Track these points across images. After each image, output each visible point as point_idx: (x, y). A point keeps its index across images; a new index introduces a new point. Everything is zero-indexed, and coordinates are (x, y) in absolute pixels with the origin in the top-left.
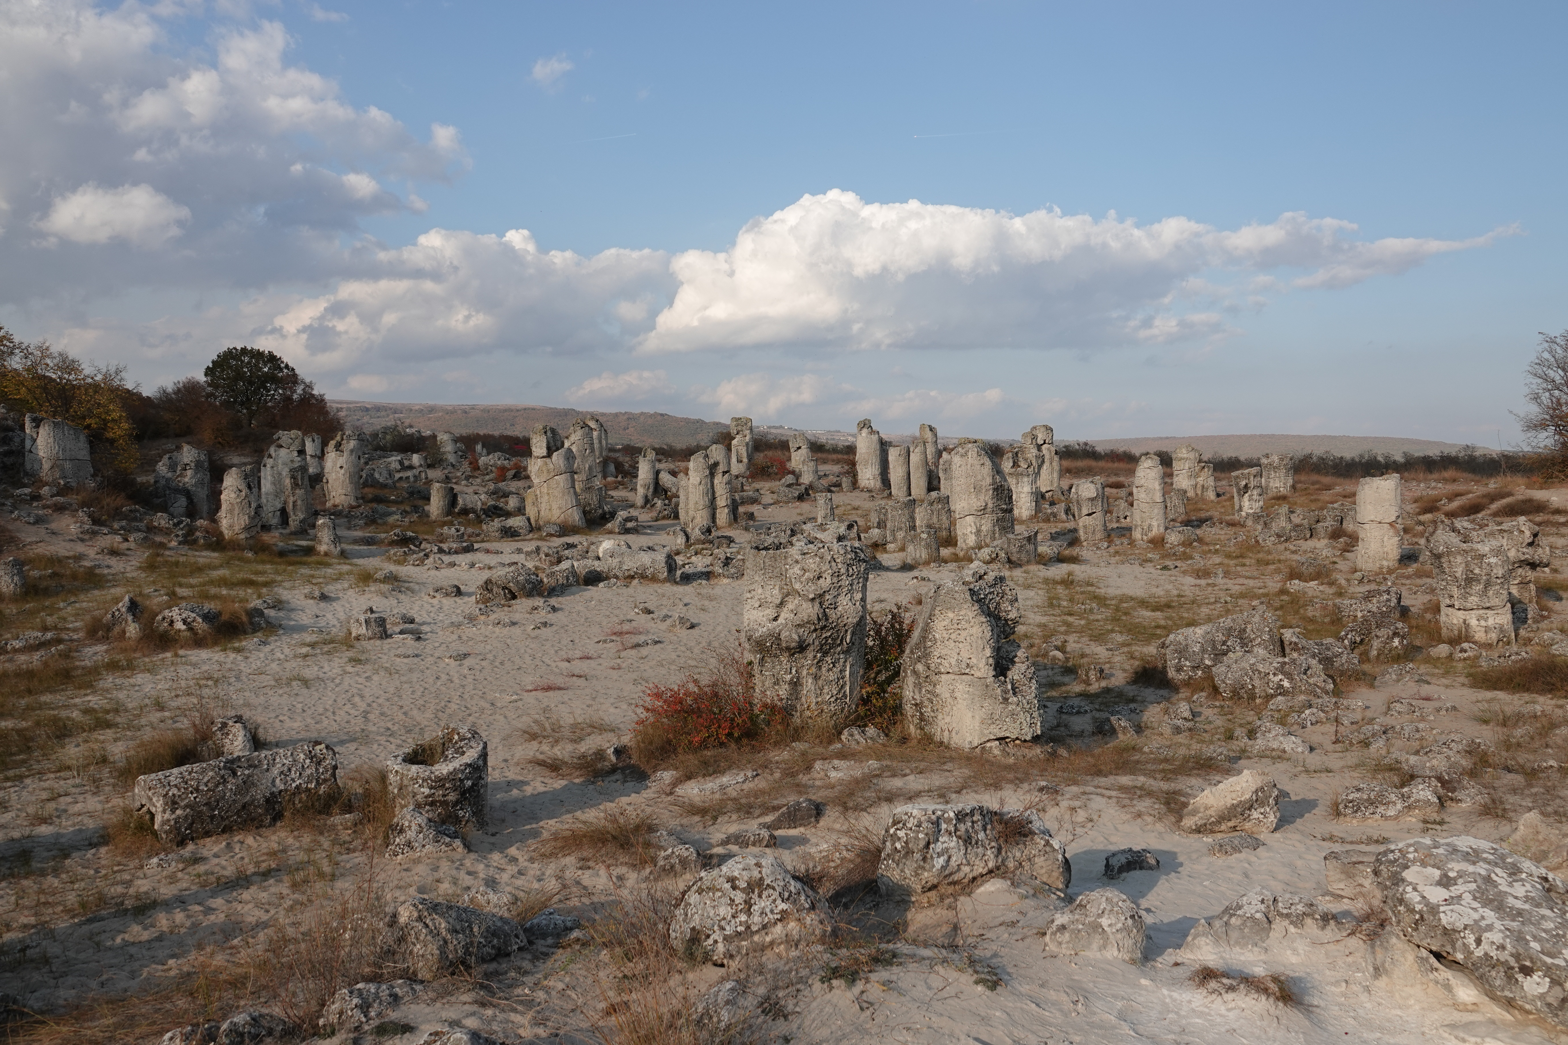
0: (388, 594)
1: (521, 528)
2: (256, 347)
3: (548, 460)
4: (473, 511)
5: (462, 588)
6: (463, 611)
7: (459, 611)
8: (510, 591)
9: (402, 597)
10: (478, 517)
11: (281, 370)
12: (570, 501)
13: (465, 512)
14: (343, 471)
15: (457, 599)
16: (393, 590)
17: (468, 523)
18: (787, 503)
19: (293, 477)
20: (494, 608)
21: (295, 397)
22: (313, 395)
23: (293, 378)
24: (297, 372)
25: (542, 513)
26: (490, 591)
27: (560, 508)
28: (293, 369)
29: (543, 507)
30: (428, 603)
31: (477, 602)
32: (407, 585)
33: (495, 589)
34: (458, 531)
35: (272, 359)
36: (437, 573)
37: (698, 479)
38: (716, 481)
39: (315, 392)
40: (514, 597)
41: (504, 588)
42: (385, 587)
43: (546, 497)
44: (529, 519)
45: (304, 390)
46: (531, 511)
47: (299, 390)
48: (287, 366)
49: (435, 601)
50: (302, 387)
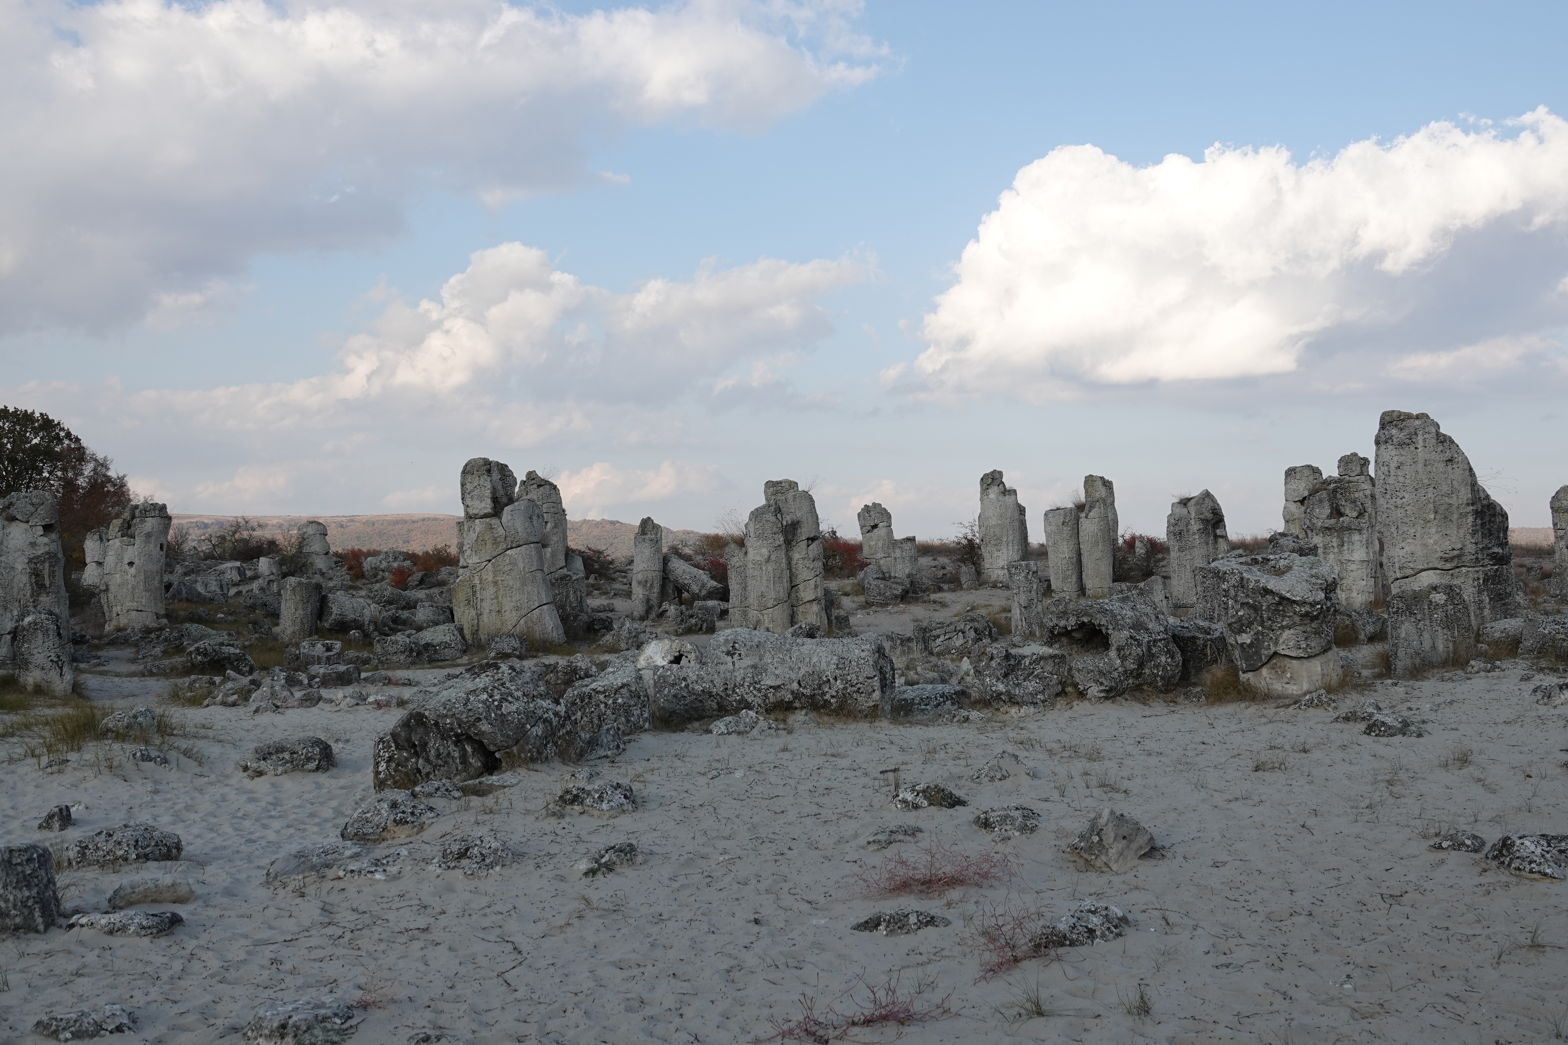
0: (129, 766)
1: (447, 646)
2: (22, 407)
3: (494, 521)
4: (358, 625)
5: (336, 748)
6: (338, 812)
7: (327, 813)
8: (480, 747)
9: (169, 775)
10: (366, 635)
11: (60, 441)
12: (538, 593)
13: (342, 628)
14: (133, 571)
15: (322, 778)
16: (146, 758)
17: (348, 644)
18: (883, 605)
19: (36, 574)
20: (438, 802)
21: (81, 481)
22: (109, 479)
23: (78, 454)
24: (84, 443)
25: (485, 618)
26: (418, 750)
27: (517, 609)
28: (77, 440)
29: (486, 606)
30: (241, 791)
31: (380, 785)
32: (184, 744)
33: (434, 744)
34: (329, 649)
35: (47, 425)
36: (277, 719)
37: (765, 551)
38: (796, 556)
39: (112, 473)
40: (492, 765)
41: (459, 740)
42: (120, 751)
43: (492, 590)
44: (461, 630)
45: (95, 470)
46: (464, 616)
47: (88, 469)
48: (68, 435)
49: (261, 785)
50: (91, 466)
